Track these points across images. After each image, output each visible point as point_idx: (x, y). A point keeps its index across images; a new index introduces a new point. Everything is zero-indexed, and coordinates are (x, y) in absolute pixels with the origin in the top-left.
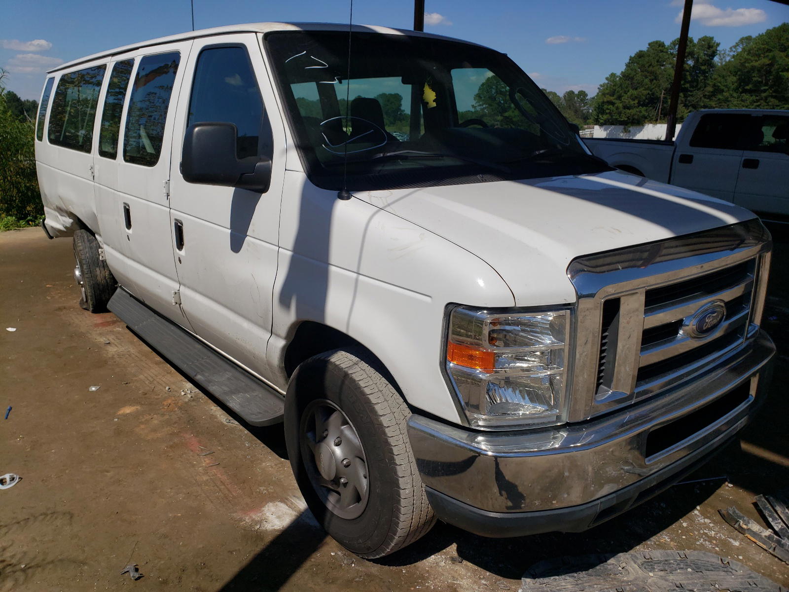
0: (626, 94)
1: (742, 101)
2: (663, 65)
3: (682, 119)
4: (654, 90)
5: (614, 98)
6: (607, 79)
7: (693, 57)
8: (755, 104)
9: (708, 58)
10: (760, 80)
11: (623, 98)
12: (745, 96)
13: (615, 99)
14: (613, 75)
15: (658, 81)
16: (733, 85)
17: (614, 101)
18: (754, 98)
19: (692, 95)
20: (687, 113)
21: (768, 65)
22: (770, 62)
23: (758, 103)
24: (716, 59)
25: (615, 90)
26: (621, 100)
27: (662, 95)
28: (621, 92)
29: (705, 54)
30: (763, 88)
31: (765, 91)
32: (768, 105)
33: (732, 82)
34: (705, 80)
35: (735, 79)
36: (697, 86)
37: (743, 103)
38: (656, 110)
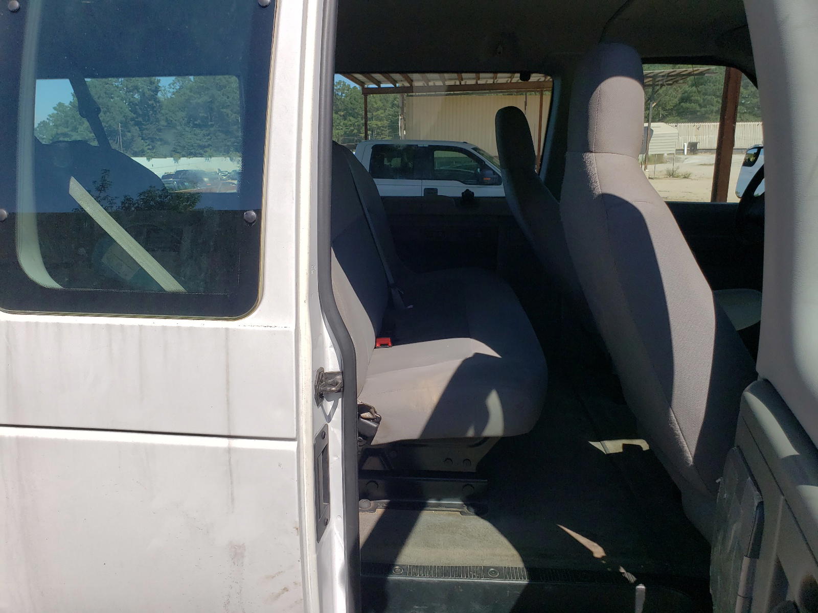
0: (82, 126)
1: (195, 134)
2: (112, 98)
3: (143, 152)
4: (110, 122)
5: (69, 129)
6: (55, 108)
7: (138, 92)
8: (207, 138)
9: (152, 93)
10: (206, 115)
11: (79, 130)
12: (197, 131)
13: (69, 131)
14: (60, 105)
15: (111, 114)
16: (183, 120)
17: (69, 133)
18: (204, 132)
19: (147, 129)
20: (146, 146)
21: (209, 102)
22: (211, 99)
23: (209, 137)
24: (159, 95)
25: (68, 121)
26: (77, 132)
27: (120, 128)
28: (75, 123)
29: (149, 90)
30: (210, 123)
31: (212, 126)
32: (217, 139)
33: (182, 117)
34: (155, 114)
35: (184, 114)
36: (149, 120)
37: (196, 137)
38: (116, 143)
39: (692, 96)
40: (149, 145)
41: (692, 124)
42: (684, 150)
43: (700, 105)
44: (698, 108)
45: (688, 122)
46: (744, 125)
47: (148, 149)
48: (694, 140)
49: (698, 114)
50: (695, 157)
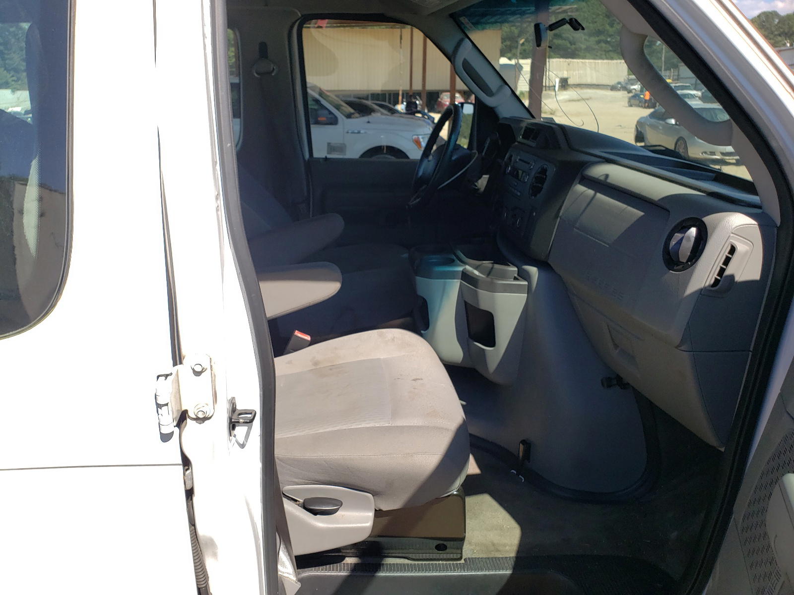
39: (563, 33)
40: (13, 76)
41: (564, 60)
42: (555, 86)
43: (570, 43)
44: (569, 45)
45: (560, 58)
46: (609, 63)
47: (13, 81)
48: (565, 75)
49: (569, 50)
50: (565, 92)
